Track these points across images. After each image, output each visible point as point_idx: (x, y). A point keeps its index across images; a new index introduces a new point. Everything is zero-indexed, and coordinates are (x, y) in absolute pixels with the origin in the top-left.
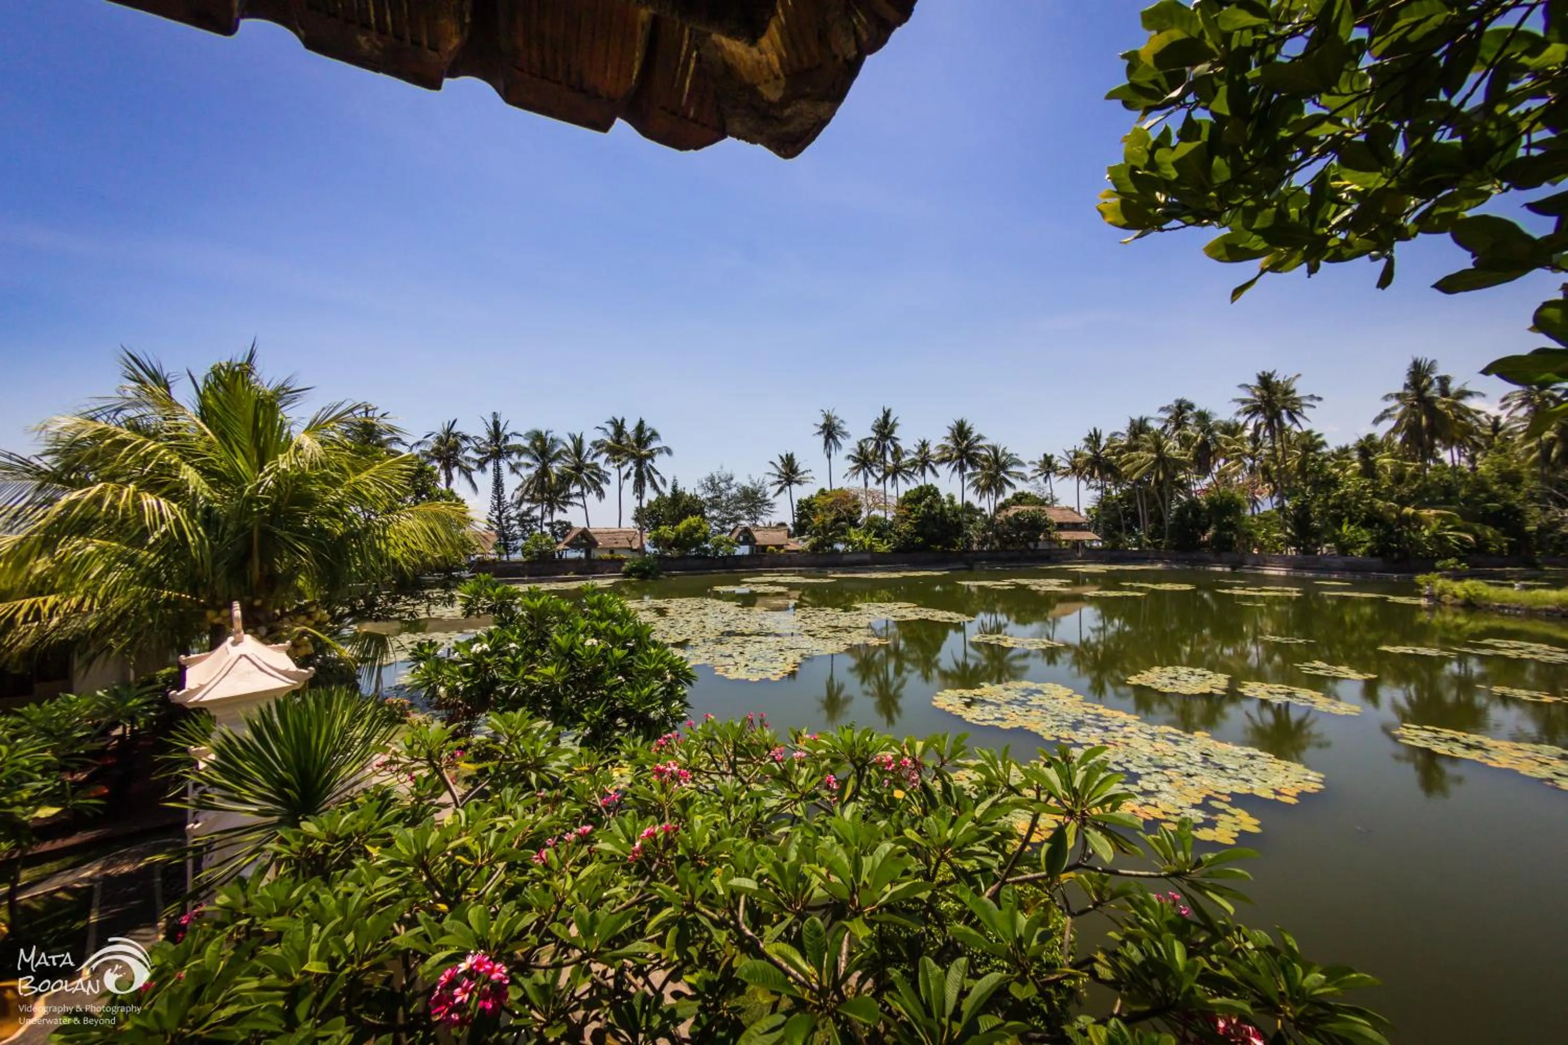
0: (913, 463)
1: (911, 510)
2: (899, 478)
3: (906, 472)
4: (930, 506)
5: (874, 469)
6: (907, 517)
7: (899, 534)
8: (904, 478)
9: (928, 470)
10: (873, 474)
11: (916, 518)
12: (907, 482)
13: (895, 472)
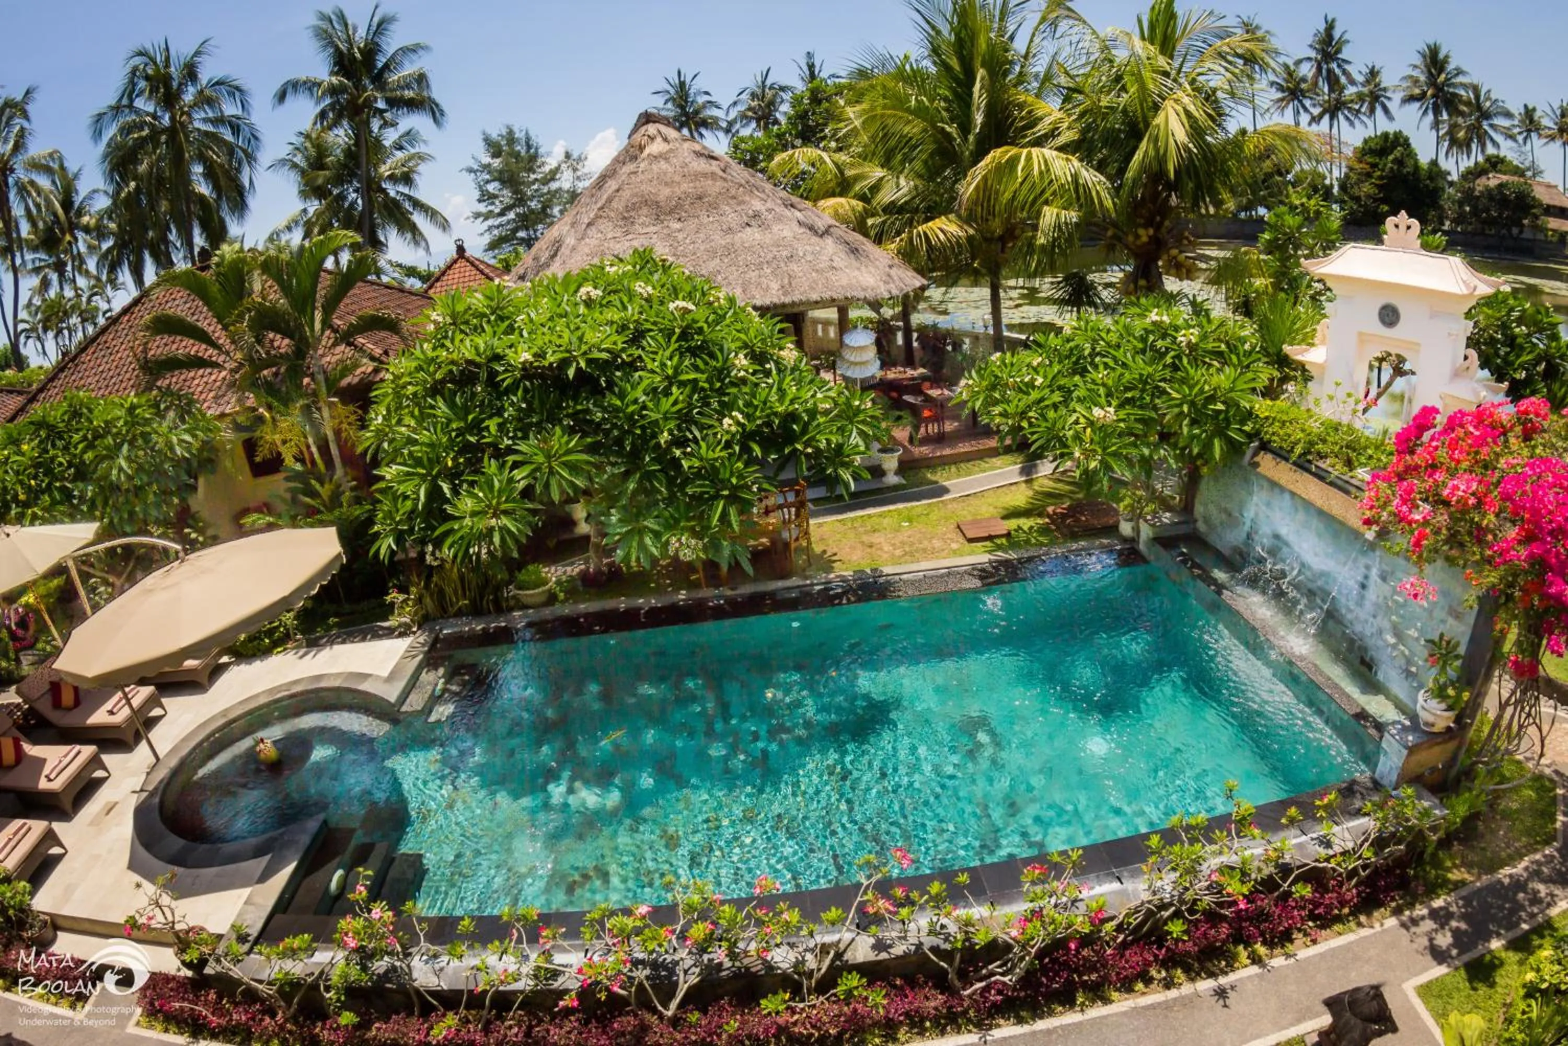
0: (1361, 98)
1: (1374, 166)
2: (1341, 117)
3: (1350, 109)
4: (1399, 162)
5: (1307, 103)
6: (1369, 175)
7: (1357, 199)
8: (1347, 118)
9: (1379, 111)
10: (1306, 110)
11: (1381, 178)
12: (1352, 124)
13: (1333, 109)
